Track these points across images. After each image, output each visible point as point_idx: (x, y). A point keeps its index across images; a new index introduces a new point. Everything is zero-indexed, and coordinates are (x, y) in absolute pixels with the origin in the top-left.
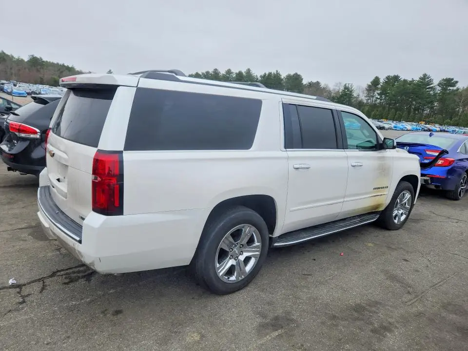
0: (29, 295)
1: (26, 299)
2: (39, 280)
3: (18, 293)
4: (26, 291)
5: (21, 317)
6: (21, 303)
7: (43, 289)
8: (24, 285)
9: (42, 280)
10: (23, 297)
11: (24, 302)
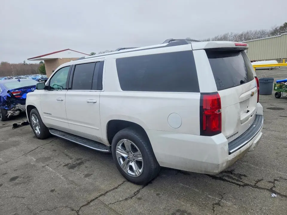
0: (270, 182)
1: (273, 181)
2: (257, 187)
3: (275, 187)
4: (270, 185)
5: (282, 174)
6: (277, 180)
7: (259, 181)
8: (268, 189)
9: (255, 187)
10: (274, 183)
11: (275, 180)
